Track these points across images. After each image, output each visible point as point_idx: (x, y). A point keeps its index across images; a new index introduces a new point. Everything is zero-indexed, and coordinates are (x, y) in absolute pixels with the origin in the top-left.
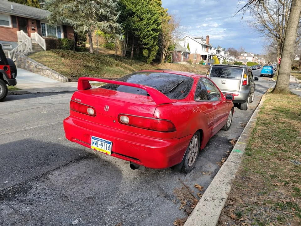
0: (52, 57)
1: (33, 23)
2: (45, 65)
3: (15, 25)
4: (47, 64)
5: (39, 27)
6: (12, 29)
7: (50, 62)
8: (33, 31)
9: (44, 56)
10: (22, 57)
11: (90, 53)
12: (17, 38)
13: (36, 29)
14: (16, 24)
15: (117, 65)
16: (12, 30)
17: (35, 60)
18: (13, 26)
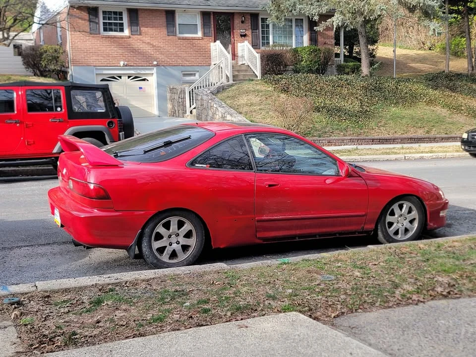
0: (260, 94)
1: (243, 22)
2: (241, 113)
3: (207, 31)
4: (245, 109)
5: (255, 27)
6: (202, 39)
7: (252, 105)
8: (243, 38)
9: (244, 93)
10: (205, 97)
11: (362, 75)
12: (210, 57)
13: (249, 33)
14: (210, 27)
15: (430, 102)
16: (202, 43)
17: (225, 102)
18: (205, 34)
